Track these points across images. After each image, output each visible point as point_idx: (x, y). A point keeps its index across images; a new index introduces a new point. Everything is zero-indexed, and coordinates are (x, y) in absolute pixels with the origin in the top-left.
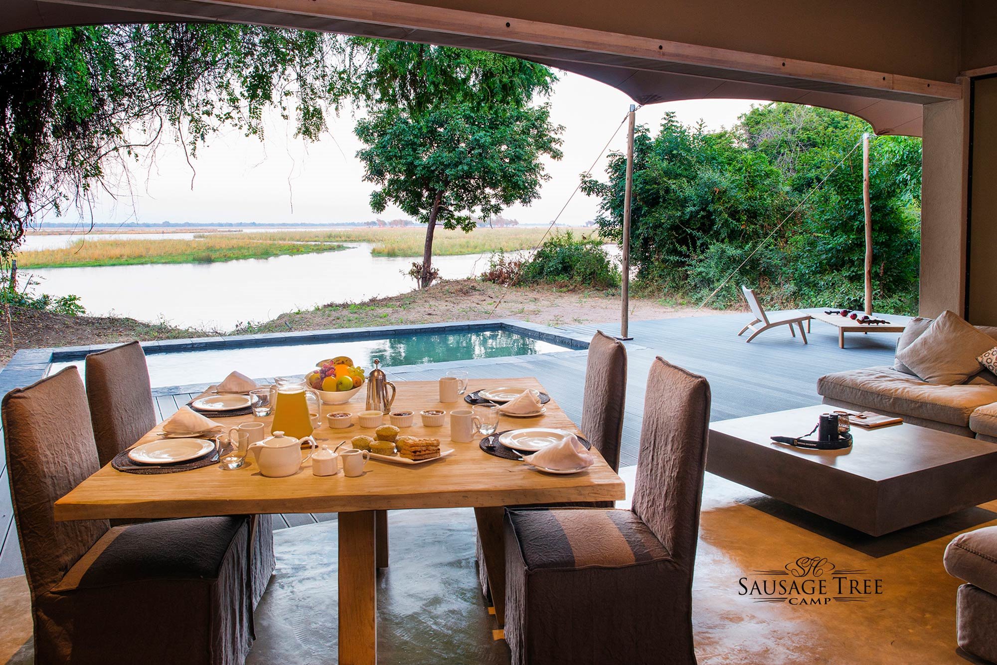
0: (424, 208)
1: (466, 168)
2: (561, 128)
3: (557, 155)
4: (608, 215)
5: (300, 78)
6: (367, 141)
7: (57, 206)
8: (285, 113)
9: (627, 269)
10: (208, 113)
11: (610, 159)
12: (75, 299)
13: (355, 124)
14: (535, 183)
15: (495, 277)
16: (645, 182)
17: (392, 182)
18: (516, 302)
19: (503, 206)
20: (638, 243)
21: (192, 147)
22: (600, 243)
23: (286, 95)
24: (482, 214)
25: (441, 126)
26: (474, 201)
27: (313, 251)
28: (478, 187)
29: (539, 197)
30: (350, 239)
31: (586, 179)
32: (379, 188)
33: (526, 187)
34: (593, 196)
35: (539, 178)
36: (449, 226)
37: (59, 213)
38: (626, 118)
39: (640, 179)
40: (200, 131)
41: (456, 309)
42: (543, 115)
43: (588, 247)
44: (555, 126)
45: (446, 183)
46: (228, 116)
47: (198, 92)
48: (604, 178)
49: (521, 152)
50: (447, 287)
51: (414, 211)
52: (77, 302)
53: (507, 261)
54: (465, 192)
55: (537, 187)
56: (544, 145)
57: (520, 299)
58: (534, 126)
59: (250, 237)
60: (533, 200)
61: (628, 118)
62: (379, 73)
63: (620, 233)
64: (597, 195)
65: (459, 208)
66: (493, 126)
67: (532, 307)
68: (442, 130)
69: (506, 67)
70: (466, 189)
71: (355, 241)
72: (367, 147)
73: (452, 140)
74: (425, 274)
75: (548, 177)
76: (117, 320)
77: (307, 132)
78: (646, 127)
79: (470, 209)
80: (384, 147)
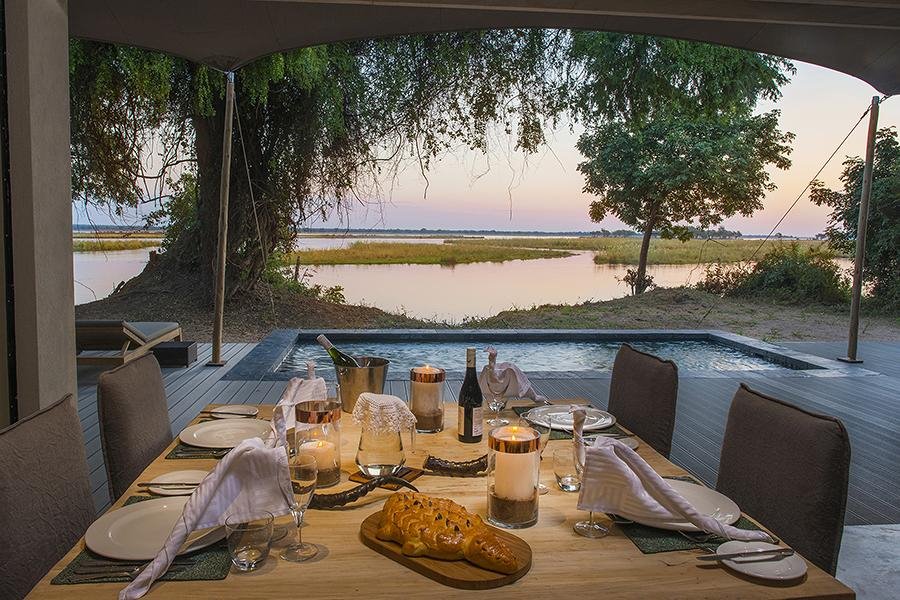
0: (642, 218)
1: (685, 178)
2: (791, 135)
3: (784, 164)
4: (840, 226)
5: (522, 94)
6: (587, 155)
7: (324, 213)
8: (509, 128)
9: (858, 285)
10: (442, 131)
11: (846, 165)
12: (340, 289)
13: (577, 139)
14: (759, 193)
15: (710, 287)
16: (888, 190)
17: (611, 193)
18: (732, 313)
19: (723, 217)
20: (875, 257)
21: (426, 160)
22: (832, 256)
23: (510, 111)
24: (700, 225)
25: (661, 138)
26: (693, 211)
27: (542, 256)
28: (698, 198)
29: (762, 208)
30: (575, 246)
31: (817, 187)
32: (598, 199)
33: (747, 197)
34: (824, 205)
35: (763, 188)
36: (666, 235)
37: (325, 219)
38: (866, 113)
39: (883, 188)
40: (432, 146)
41: (667, 316)
42: (770, 122)
43: (816, 260)
44: (784, 133)
45: (665, 194)
46: (460, 133)
47: (433, 112)
48: (838, 187)
49: (744, 161)
50: (660, 295)
51: (632, 221)
52: (341, 292)
53: (724, 271)
54: (683, 203)
55: (760, 198)
56: (772, 154)
57: (736, 310)
58: (760, 136)
59: (490, 242)
60: (755, 210)
61: (869, 112)
62: (596, 86)
63: (853, 245)
64: (829, 205)
65: (677, 218)
66: (715, 136)
67: (748, 318)
68: (662, 142)
69: (727, 68)
70: (685, 200)
71: (580, 249)
72: (588, 160)
73: (673, 151)
74: (639, 281)
75: (773, 187)
76: (365, 309)
77: (526, 145)
78: (892, 130)
79: (687, 220)
80: (605, 159)
